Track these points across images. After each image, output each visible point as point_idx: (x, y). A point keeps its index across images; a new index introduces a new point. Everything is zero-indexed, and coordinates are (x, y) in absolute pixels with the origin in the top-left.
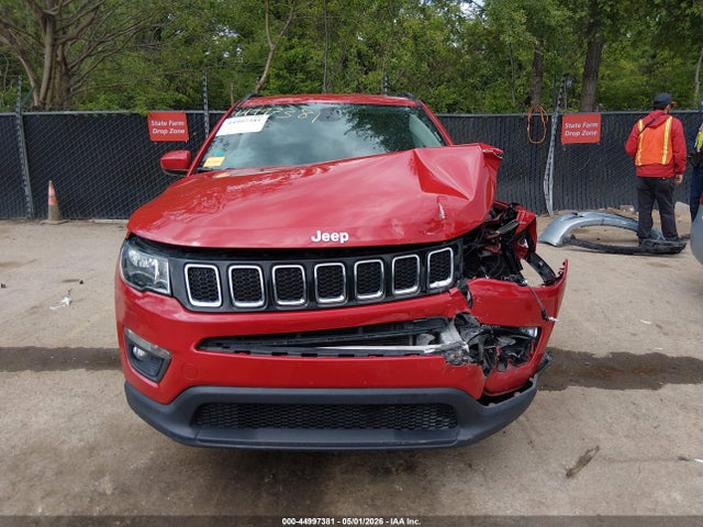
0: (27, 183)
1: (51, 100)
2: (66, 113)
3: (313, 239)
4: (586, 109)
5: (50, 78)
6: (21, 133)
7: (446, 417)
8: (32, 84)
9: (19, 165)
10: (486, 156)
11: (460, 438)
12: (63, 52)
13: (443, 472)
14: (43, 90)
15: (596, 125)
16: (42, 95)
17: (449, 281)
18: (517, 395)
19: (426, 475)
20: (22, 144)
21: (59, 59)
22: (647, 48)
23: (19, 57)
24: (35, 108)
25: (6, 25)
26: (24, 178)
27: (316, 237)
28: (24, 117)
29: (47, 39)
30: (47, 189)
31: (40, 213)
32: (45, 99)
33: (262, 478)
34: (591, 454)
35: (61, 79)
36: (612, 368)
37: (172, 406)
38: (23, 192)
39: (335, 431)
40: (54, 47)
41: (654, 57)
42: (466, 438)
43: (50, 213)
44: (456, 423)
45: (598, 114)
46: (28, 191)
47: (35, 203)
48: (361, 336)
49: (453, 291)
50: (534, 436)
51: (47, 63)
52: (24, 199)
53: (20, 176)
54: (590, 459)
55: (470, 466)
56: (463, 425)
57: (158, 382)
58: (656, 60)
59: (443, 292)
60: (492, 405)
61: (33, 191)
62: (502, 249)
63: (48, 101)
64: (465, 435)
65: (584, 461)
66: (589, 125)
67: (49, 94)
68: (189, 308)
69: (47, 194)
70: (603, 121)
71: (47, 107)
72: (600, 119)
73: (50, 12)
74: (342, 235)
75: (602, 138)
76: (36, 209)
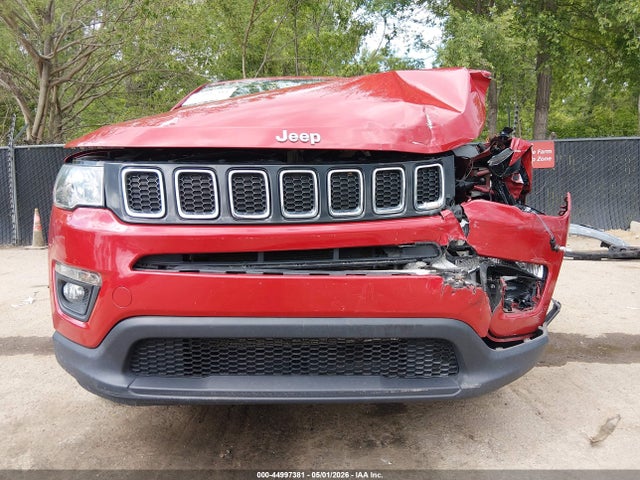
0: (15, 211)
1: (43, 135)
2: (55, 145)
3: (278, 138)
4: (540, 137)
5: (42, 115)
6: (12, 165)
7: (445, 360)
8: (26, 122)
9: (7, 195)
10: (473, 76)
11: (465, 386)
12: (57, 95)
13: (439, 444)
14: (35, 126)
15: (550, 151)
16: (34, 131)
17: (441, 202)
18: (528, 341)
19: (418, 448)
20: (12, 175)
21: (53, 101)
22: (583, 104)
23: (16, 98)
24: (27, 142)
25: (6, 69)
26: (13, 206)
27: (282, 137)
28: (16, 150)
29: (42, 82)
30: (32, 216)
31: (25, 239)
32: (36, 134)
33: (218, 453)
34: (614, 422)
35: (53, 119)
36: (610, 347)
37: (102, 348)
38: (10, 219)
39: (306, 378)
40: (48, 87)
41: (590, 112)
42: (472, 386)
43: (34, 239)
44: (457, 369)
45: (551, 141)
46: (14, 218)
47: (20, 229)
48: (336, 260)
49: (445, 213)
50: (541, 407)
51: (41, 102)
52: (11, 226)
53: (8, 205)
54: (614, 427)
55: (472, 437)
56: (466, 370)
57: (86, 321)
58: (591, 115)
59: (434, 215)
60: (499, 349)
61: (20, 219)
62: (493, 188)
63: (39, 136)
64: (470, 382)
65: (607, 429)
66: (543, 152)
67: (40, 131)
68: (125, 219)
69: (33, 221)
70: (556, 147)
71: (38, 142)
72: (553, 146)
73: (46, 57)
74: (312, 135)
75: (556, 164)
76: (21, 235)
